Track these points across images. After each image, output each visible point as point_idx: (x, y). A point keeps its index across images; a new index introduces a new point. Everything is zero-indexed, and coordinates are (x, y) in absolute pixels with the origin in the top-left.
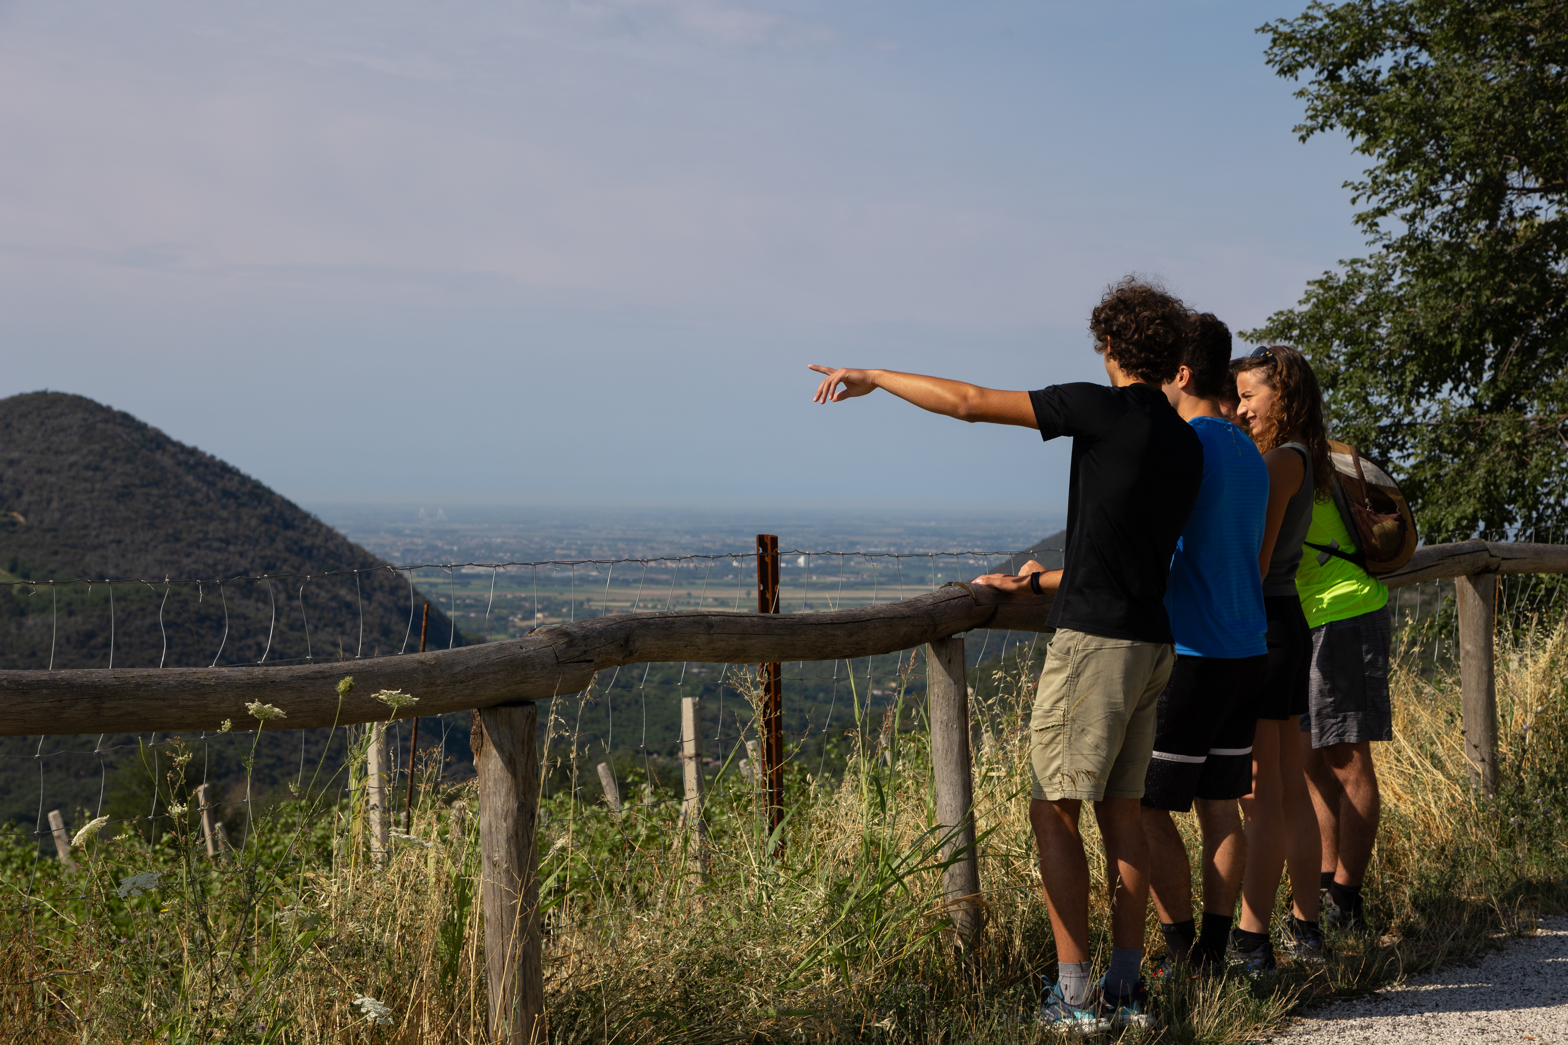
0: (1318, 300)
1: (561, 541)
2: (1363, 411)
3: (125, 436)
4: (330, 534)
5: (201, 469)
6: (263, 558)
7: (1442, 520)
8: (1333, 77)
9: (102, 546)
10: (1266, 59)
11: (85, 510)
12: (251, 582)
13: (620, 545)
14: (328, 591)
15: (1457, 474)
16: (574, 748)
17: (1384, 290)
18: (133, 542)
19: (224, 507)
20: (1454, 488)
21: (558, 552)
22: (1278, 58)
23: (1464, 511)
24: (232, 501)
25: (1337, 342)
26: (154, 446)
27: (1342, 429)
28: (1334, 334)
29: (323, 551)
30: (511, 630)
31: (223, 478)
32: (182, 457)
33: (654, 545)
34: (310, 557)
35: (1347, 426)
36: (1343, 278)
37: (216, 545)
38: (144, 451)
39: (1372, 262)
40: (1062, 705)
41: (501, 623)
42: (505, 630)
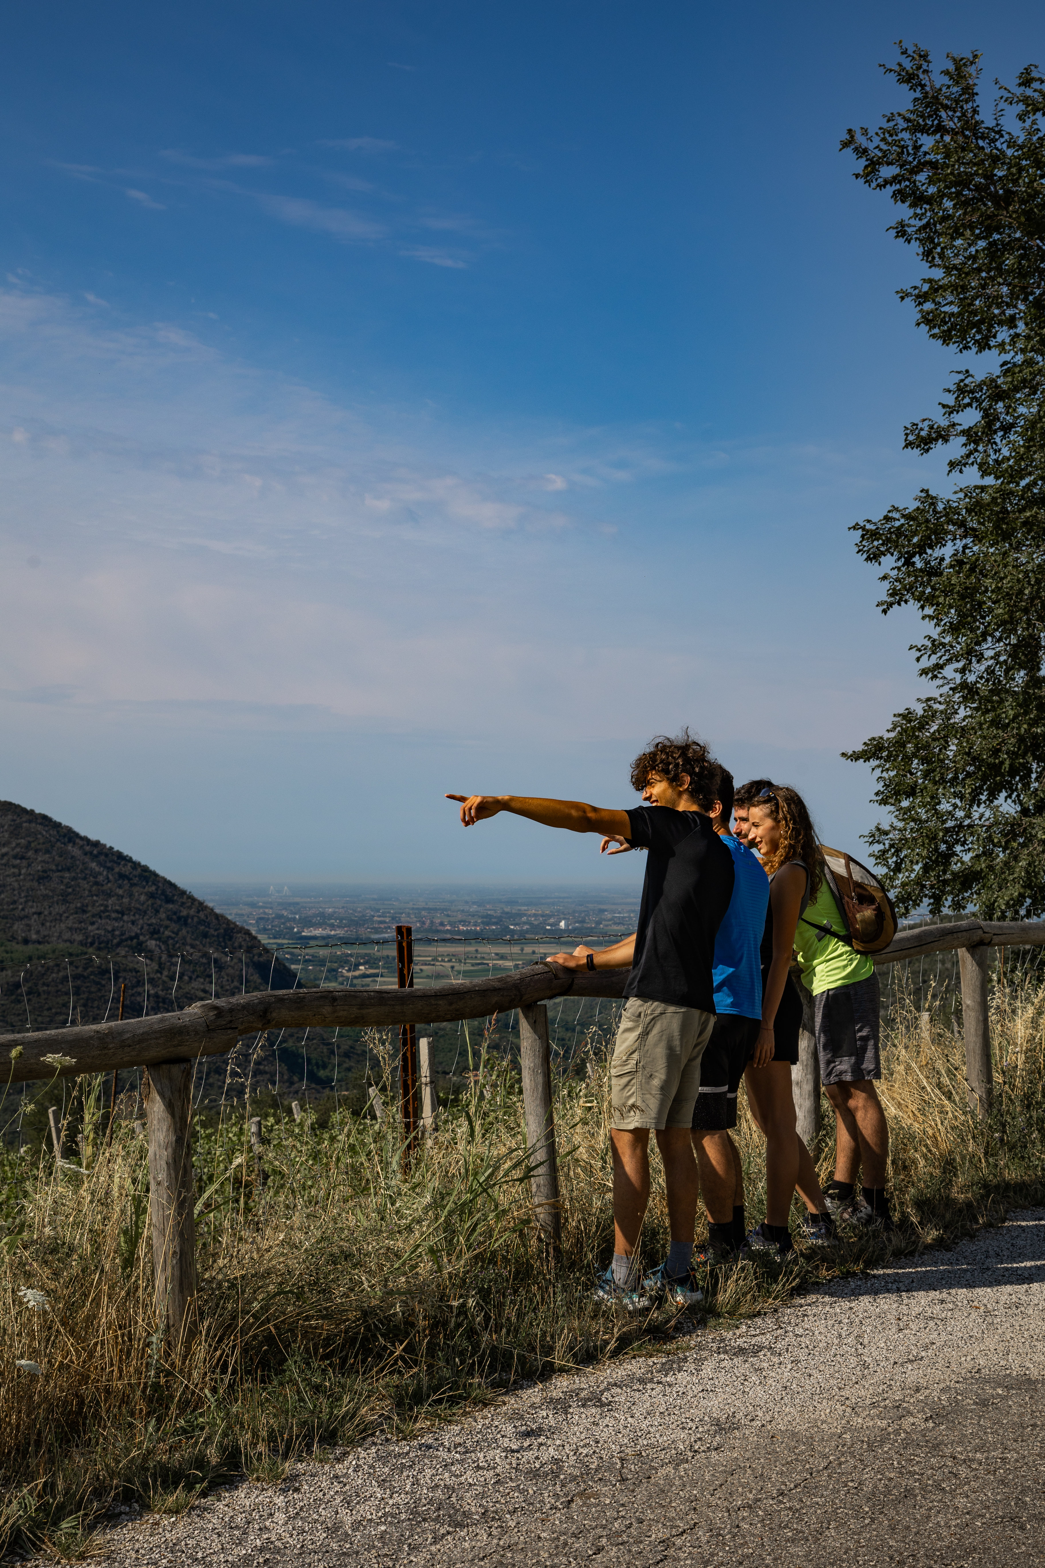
0: (902, 729)
1: (378, 911)
2: (933, 816)
3: (44, 833)
4: (201, 906)
5: (102, 858)
6: (149, 925)
7: (995, 901)
8: (908, 563)
9: (26, 917)
10: (857, 550)
11: (14, 890)
12: (140, 944)
13: (423, 913)
14: (199, 951)
15: (1005, 865)
16: (247, 1090)
17: (952, 721)
18: (50, 913)
19: (120, 887)
20: (1003, 876)
21: (375, 918)
22: (865, 549)
23: (1012, 894)
24: (126, 882)
25: (916, 761)
26: (66, 840)
27: (918, 830)
28: (915, 755)
29: (196, 919)
30: (340, 979)
31: (119, 864)
32: (88, 848)
33: (449, 913)
34: (186, 924)
35: (921, 828)
36: (920, 712)
37: (114, 915)
38: (59, 844)
39: (942, 700)
40: (635, 1056)
41: (333, 974)
42: (336, 979)
